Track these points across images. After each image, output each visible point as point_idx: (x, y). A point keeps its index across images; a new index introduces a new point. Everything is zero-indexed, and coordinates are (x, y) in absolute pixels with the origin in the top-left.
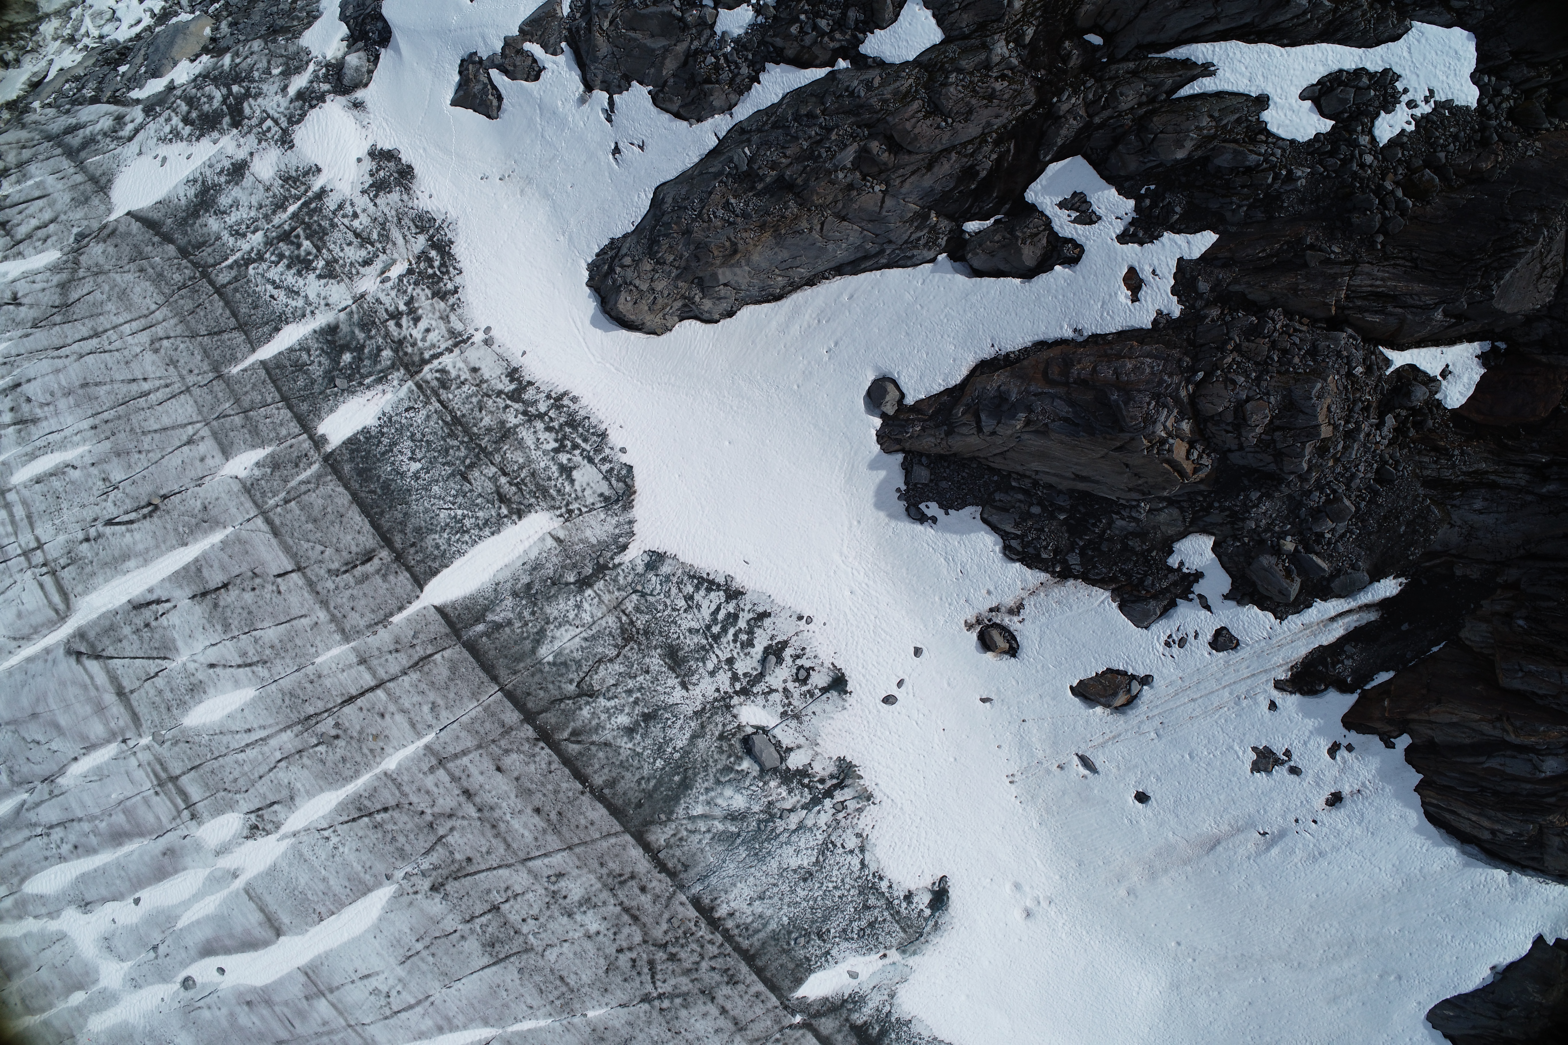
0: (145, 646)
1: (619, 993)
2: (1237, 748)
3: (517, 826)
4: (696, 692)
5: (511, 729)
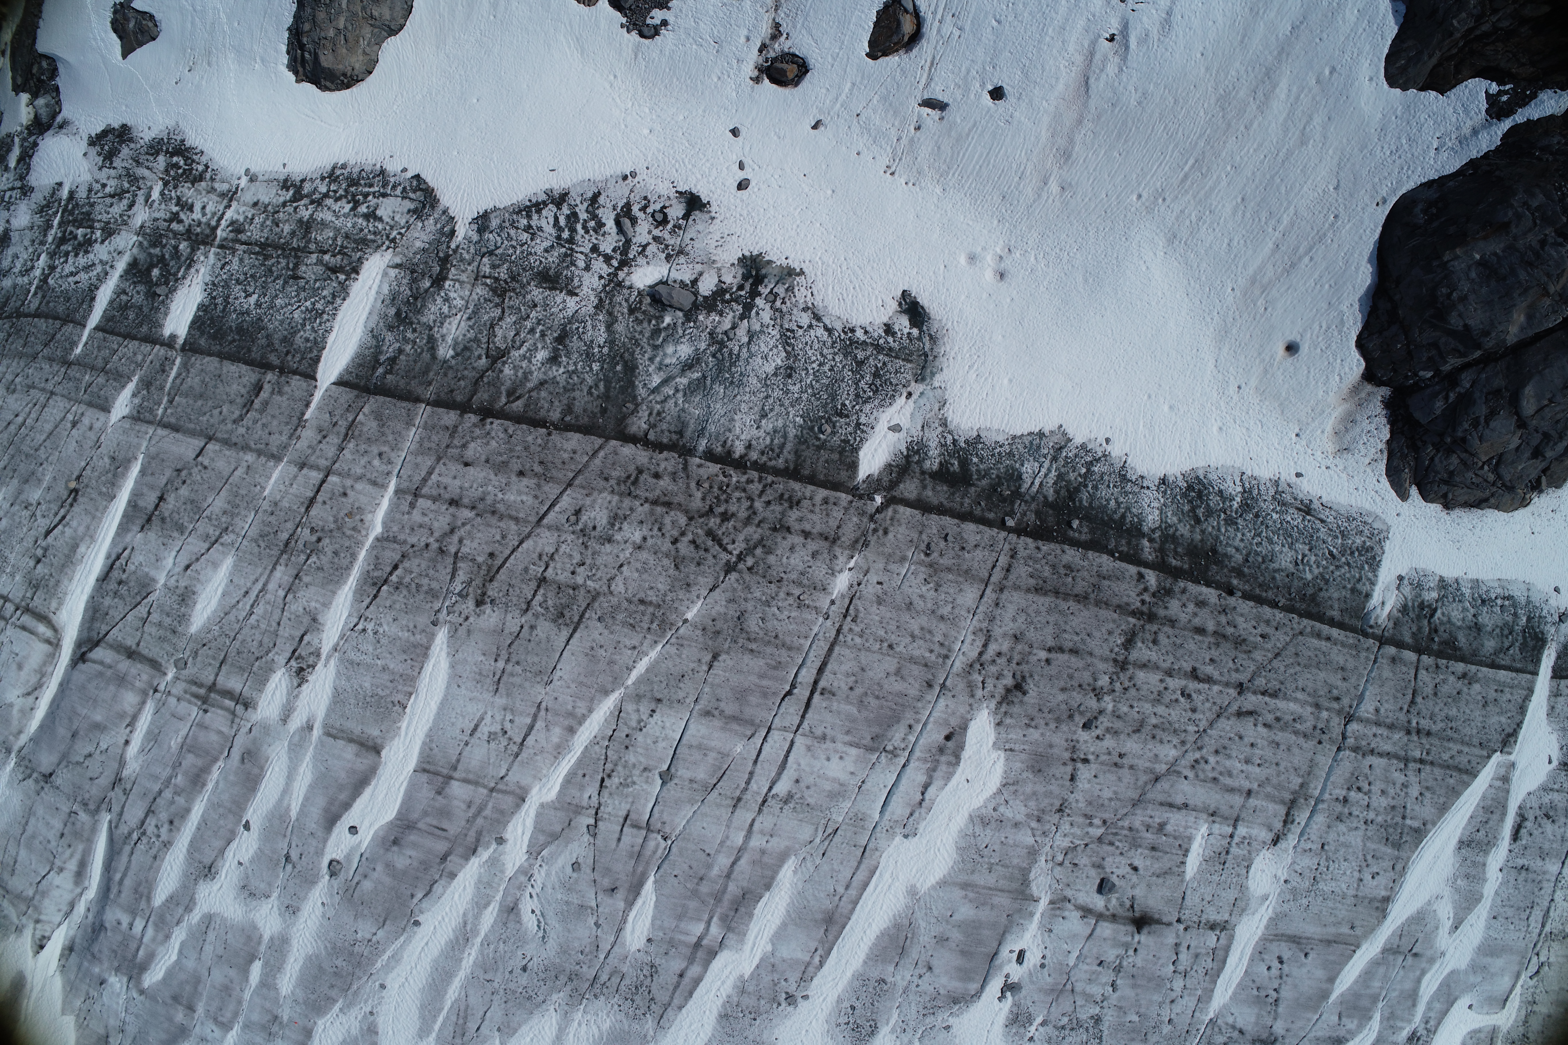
1: (701, 580)
3: (512, 498)
4: (585, 290)
5: (456, 427)
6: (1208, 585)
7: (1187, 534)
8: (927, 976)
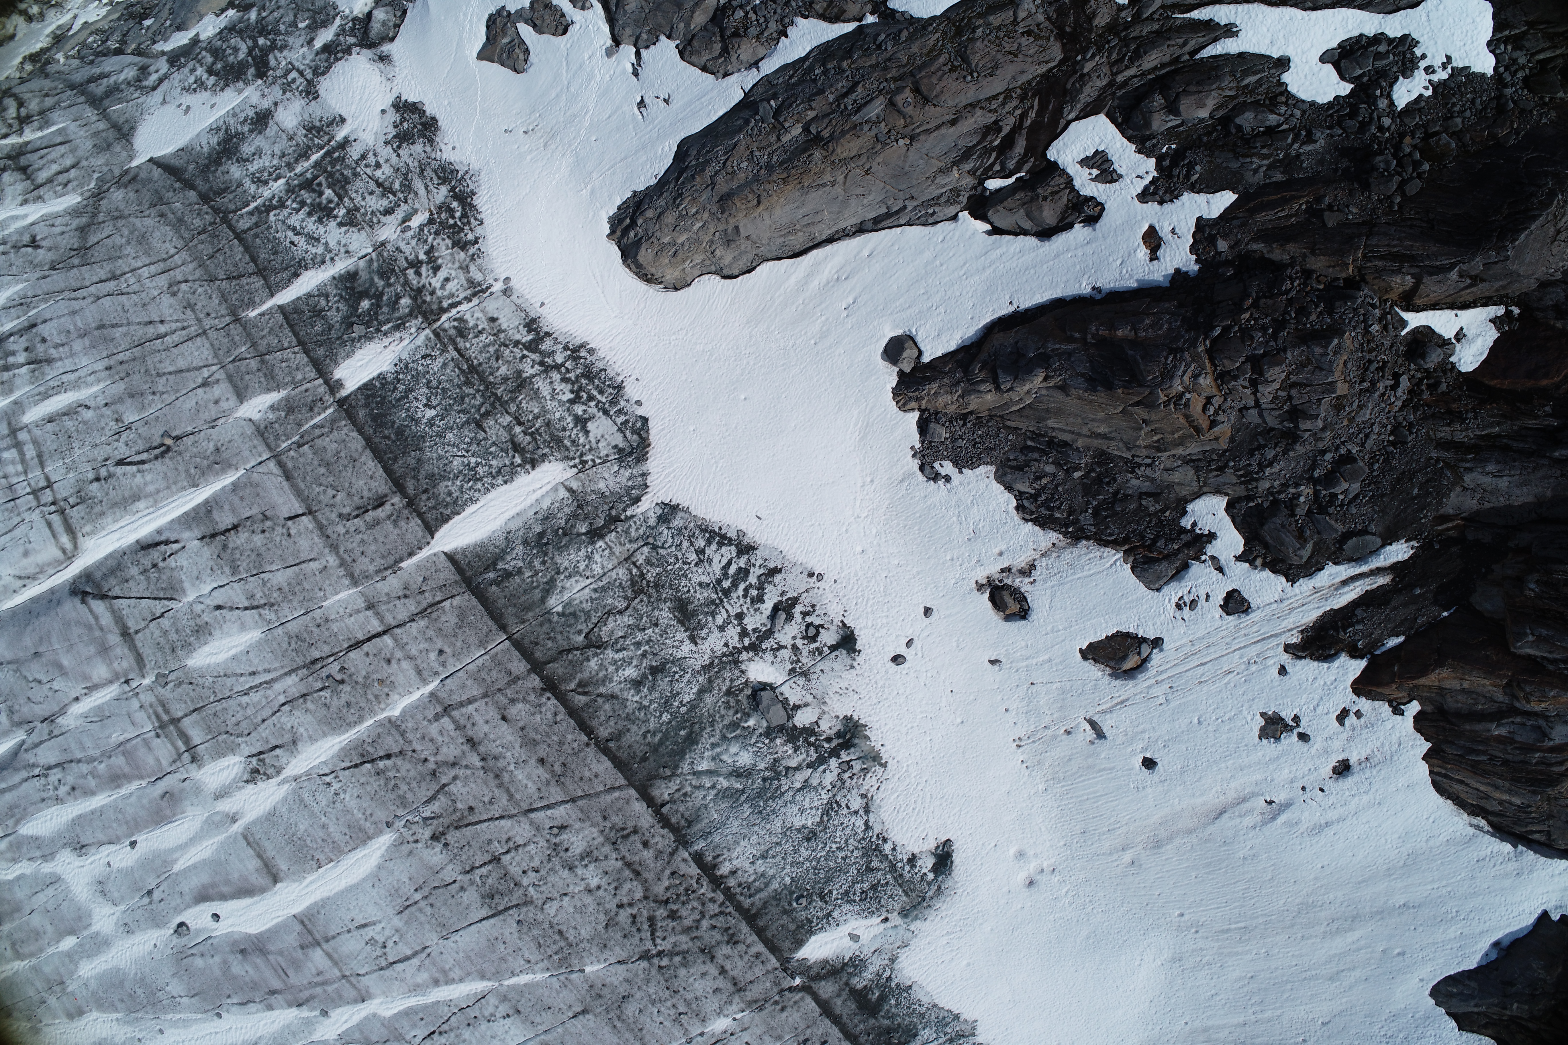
0: (152, 586)
1: (618, 950)
2: (1245, 713)
3: (520, 777)
4: (705, 646)
5: (518, 678)
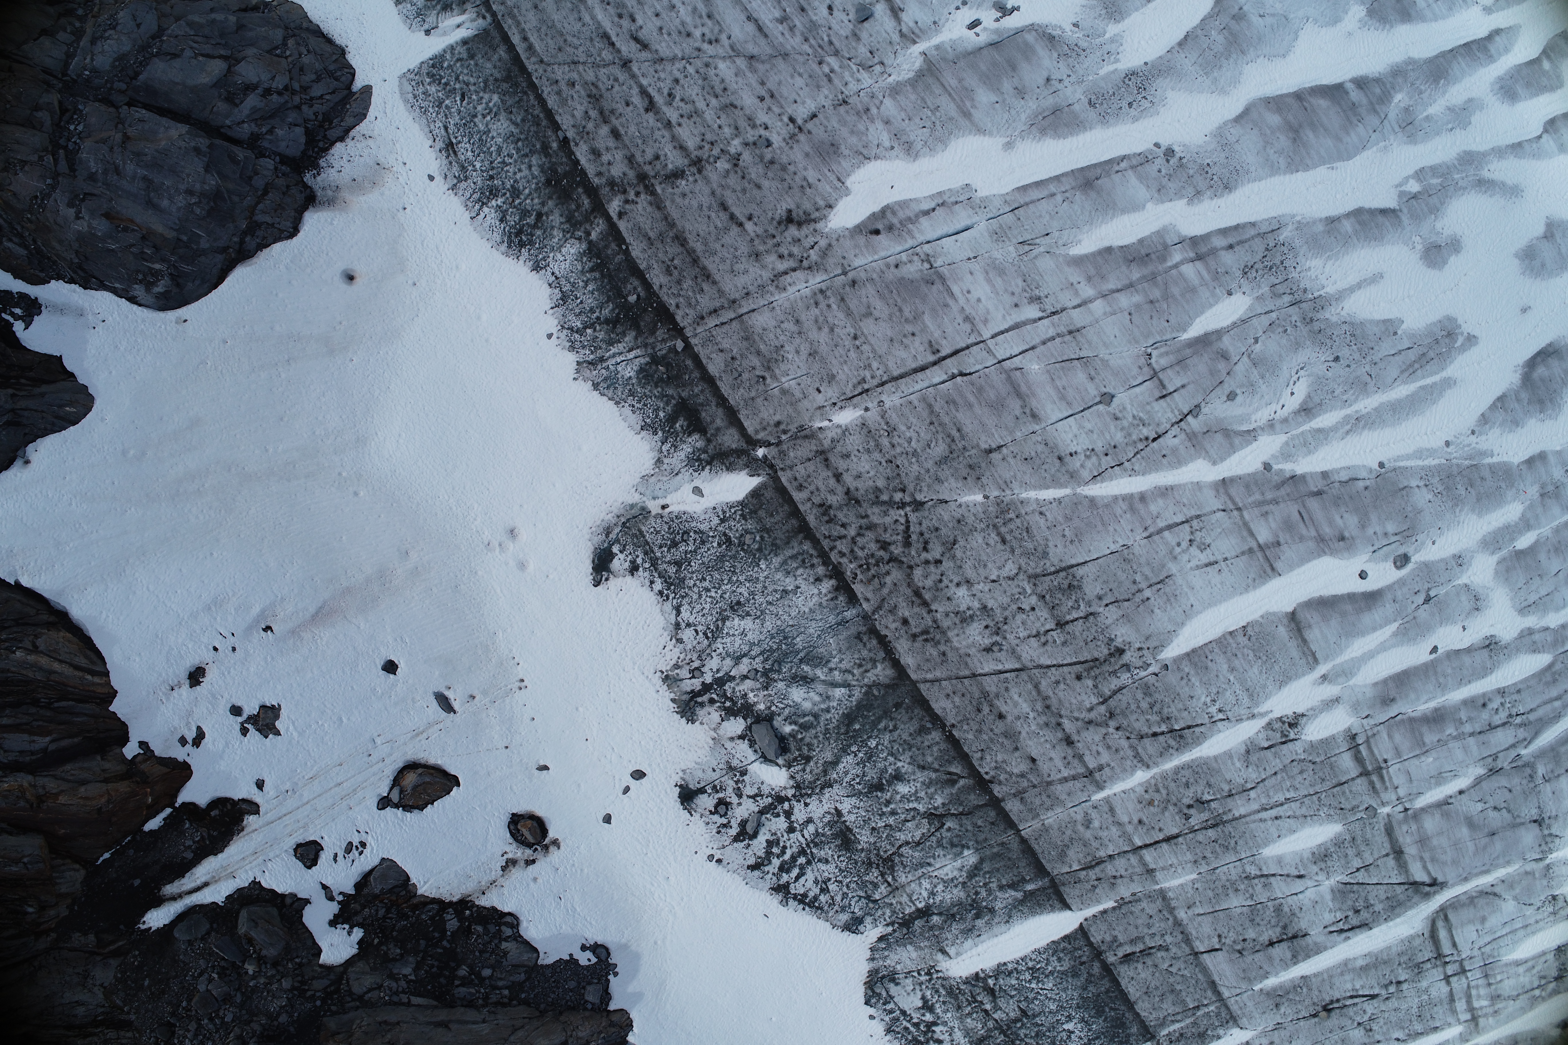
0: (1363, 894)
1: (946, 517)
2: (295, 734)
3: (1024, 705)
4: (827, 806)
5: (1015, 795)
6: (577, 162)
7: (557, 212)
8: (1056, 76)
